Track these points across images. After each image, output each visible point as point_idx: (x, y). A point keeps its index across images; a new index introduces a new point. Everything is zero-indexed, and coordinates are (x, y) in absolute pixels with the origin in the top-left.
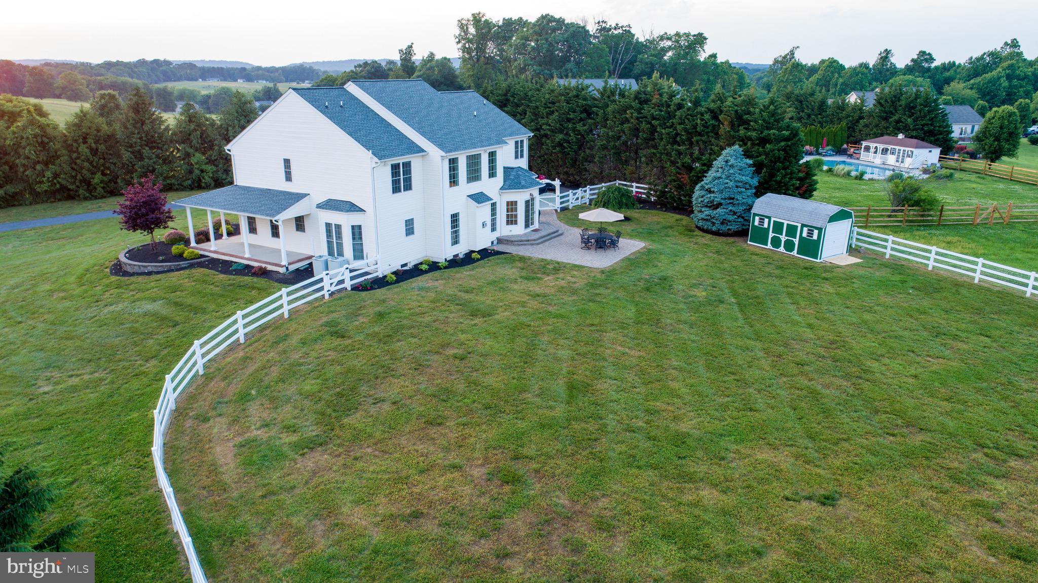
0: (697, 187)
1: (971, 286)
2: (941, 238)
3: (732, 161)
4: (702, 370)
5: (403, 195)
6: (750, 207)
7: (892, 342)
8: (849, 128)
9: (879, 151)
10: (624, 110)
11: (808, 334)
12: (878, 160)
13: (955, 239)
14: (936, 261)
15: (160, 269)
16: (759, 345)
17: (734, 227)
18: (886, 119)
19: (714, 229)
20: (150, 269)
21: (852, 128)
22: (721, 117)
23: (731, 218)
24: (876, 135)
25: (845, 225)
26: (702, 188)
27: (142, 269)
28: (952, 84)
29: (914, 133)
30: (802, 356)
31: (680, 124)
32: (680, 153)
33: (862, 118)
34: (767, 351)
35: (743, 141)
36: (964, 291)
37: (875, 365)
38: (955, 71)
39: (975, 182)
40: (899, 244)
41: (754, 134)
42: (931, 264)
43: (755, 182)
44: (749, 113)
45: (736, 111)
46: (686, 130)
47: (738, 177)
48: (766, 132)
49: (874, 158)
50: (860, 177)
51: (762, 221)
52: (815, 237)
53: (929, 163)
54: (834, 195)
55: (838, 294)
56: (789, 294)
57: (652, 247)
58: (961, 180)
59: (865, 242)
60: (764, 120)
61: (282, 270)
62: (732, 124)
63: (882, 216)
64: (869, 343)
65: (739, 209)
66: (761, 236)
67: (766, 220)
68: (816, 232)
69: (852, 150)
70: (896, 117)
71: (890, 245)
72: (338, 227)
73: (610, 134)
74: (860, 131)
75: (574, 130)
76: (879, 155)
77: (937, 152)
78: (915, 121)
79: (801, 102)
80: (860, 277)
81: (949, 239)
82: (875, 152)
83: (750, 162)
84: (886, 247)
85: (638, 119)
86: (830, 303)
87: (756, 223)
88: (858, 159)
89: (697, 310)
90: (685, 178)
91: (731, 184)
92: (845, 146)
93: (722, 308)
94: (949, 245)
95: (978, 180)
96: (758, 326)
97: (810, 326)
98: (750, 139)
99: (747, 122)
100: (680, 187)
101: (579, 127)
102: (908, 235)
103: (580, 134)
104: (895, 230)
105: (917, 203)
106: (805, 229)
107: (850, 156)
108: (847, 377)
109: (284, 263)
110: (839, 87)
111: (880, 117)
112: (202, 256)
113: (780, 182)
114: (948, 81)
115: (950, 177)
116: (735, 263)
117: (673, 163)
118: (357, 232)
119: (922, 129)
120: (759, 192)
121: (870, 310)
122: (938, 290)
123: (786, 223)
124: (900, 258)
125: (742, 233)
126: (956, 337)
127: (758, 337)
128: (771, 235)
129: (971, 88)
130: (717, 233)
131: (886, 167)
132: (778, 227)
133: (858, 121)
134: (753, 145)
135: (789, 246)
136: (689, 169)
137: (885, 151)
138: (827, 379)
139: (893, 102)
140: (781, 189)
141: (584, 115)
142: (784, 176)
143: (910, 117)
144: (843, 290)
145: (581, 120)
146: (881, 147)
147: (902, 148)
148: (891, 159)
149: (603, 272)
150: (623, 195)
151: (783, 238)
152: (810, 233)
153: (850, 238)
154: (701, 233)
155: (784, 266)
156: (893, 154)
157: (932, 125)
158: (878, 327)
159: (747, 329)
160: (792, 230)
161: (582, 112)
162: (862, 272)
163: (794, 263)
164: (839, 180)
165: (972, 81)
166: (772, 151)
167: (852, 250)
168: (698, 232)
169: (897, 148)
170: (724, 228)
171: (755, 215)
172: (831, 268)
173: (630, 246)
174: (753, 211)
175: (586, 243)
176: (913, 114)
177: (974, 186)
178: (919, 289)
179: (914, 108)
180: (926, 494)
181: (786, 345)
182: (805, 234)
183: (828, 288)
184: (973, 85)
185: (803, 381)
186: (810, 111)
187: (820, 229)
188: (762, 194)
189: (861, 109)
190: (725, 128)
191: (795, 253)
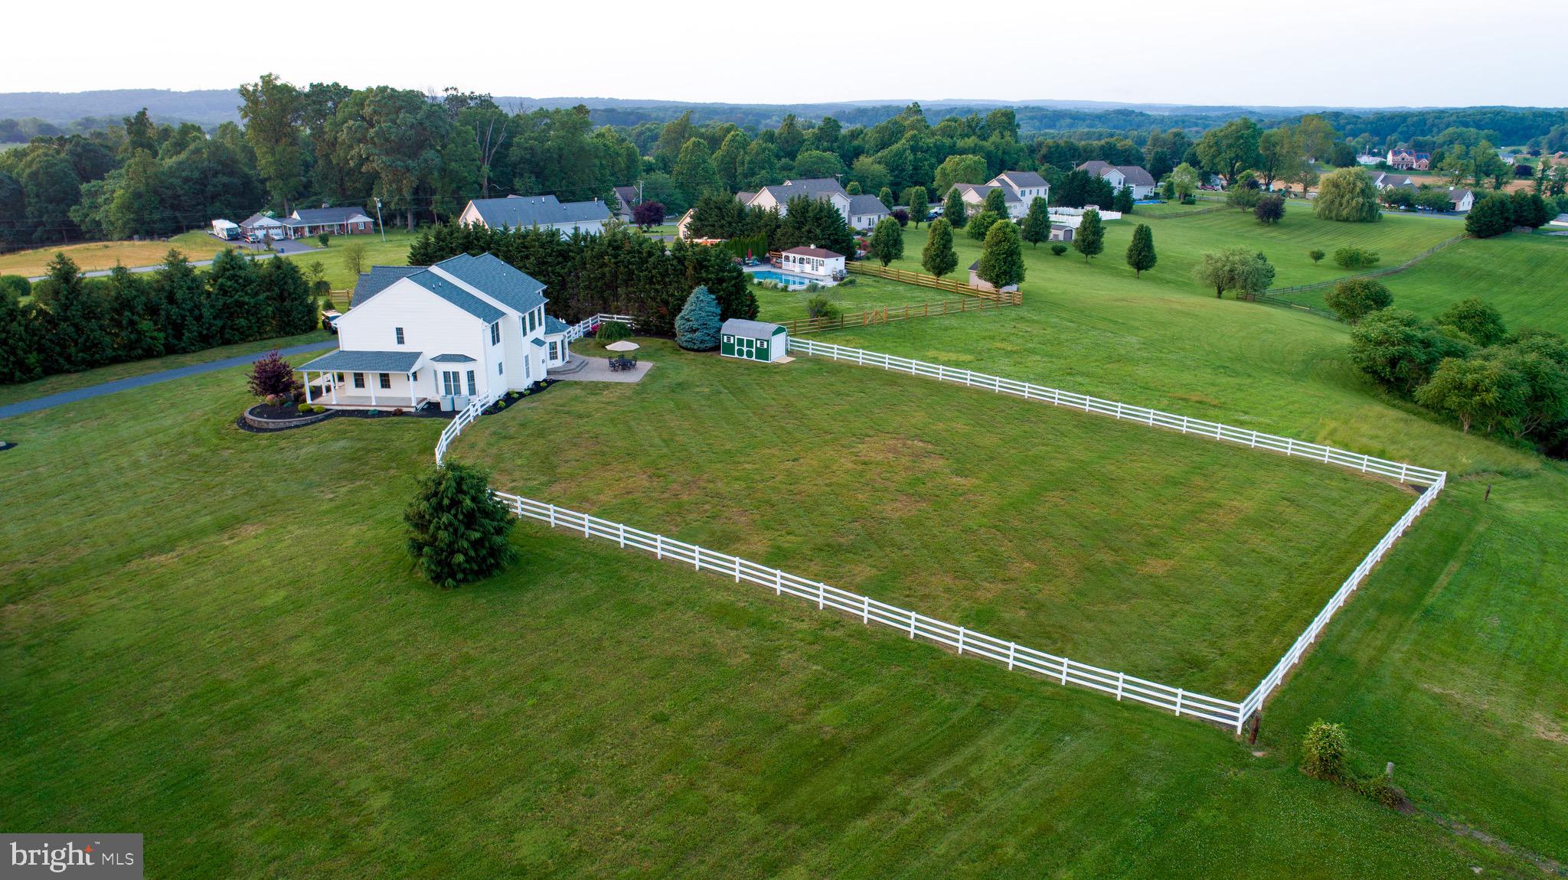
0: (678, 318)
1: (857, 367)
2: (843, 338)
3: (702, 298)
4: (725, 426)
5: (497, 345)
6: (719, 330)
7: (817, 402)
8: (769, 236)
9: (797, 261)
10: (601, 255)
11: (773, 403)
12: (797, 268)
13: (851, 338)
14: (838, 354)
15: (304, 422)
16: (750, 411)
17: (710, 345)
18: (799, 228)
19: (696, 347)
20: (295, 423)
21: (772, 234)
22: (686, 263)
23: (707, 338)
24: (794, 245)
25: (783, 336)
26: (682, 318)
27: (288, 425)
28: (861, 158)
29: (823, 242)
30: (773, 413)
31: (654, 268)
32: (656, 290)
33: (778, 227)
34: (754, 413)
35: (706, 281)
36: (853, 370)
37: (809, 412)
38: (863, 139)
39: (872, 286)
40: (817, 345)
41: (713, 276)
42: (836, 356)
43: (718, 311)
44: (706, 260)
45: (697, 259)
46: (660, 273)
47: (708, 309)
48: (721, 274)
49: (794, 267)
50: (785, 289)
51: (729, 339)
52: (765, 347)
53: (838, 270)
54: (768, 309)
55: (785, 380)
56: (757, 384)
57: (659, 364)
58: (862, 285)
59: (795, 346)
60: (718, 265)
61: (413, 410)
62: (695, 268)
63: (804, 326)
64: (805, 403)
65: (712, 332)
66: (729, 349)
67: (732, 338)
68: (765, 343)
69: (774, 260)
70: (806, 228)
71: (811, 346)
72: (456, 375)
73: (592, 276)
74: (779, 240)
75: (553, 272)
76: (797, 263)
77: (842, 259)
78: (822, 231)
79: (720, 209)
80: (795, 370)
81: (848, 338)
82: (794, 261)
83: (714, 297)
84: (808, 348)
85: (616, 263)
86: (781, 385)
87: (725, 341)
88: (781, 268)
89: (708, 400)
90: (664, 310)
91: (704, 314)
92: (768, 255)
93: (722, 396)
94: (848, 343)
95: (874, 284)
96: (746, 402)
97: (773, 399)
98: (710, 279)
99: (707, 267)
100: (662, 317)
101: (558, 269)
102: (822, 338)
103: (561, 276)
104: (813, 335)
105: (826, 314)
106: (758, 342)
107: (774, 266)
108: (796, 419)
109: (413, 405)
110: (746, 166)
111: (794, 227)
112: (327, 410)
113: (736, 309)
114: (858, 152)
115: (852, 282)
116: (719, 369)
117: (654, 299)
118: (471, 375)
119: (829, 239)
120: (723, 319)
121: (804, 387)
122: (840, 372)
123: (745, 339)
124: (818, 355)
125: (716, 349)
126: (848, 395)
127: (748, 408)
128: (736, 348)
129: (879, 163)
130: (698, 350)
131: (803, 275)
132: (740, 342)
133: (775, 230)
134: (713, 284)
135: (750, 354)
136: (666, 303)
137: (801, 261)
138: (787, 421)
139: (803, 213)
140: (737, 315)
141: (560, 259)
142: (737, 306)
143: (818, 227)
144: (787, 378)
145: (559, 263)
146: (798, 257)
147: (815, 258)
148: (808, 268)
149: (638, 385)
150: (621, 328)
151: (745, 349)
152: (762, 344)
153: (786, 344)
154: (685, 351)
155: (749, 367)
156: (808, 263)
157: (836, 234)
158: (809, 395)
159: (740, 405)
160: (750, 343)
161: (558, 256)
162: (796, 366)
163: (755, 365)
164: (769, 293)
165: (879, 154)
166: (727, 287)
167: (789, 353)
168: (683, 351)
169: (811, 258)
170: (703, 346)
171: (724, 335)
172: (778, 365)
173: (644, 366)
174: (722, 332)
175: (614, 367)
176: (820, 224)
177: (871, 290)
178: (829, 373)
179: (820, 219)
180: (832, 453)
181: (763, 409)
182: (758, 346)
183: (778, 377)
184: (881, 158)
185: (776, 423)
186: (730, 219)
187: (768, 341)
188: (727, 319)
189: (776, 218)
190: (690, 271)
191: (754, 358)
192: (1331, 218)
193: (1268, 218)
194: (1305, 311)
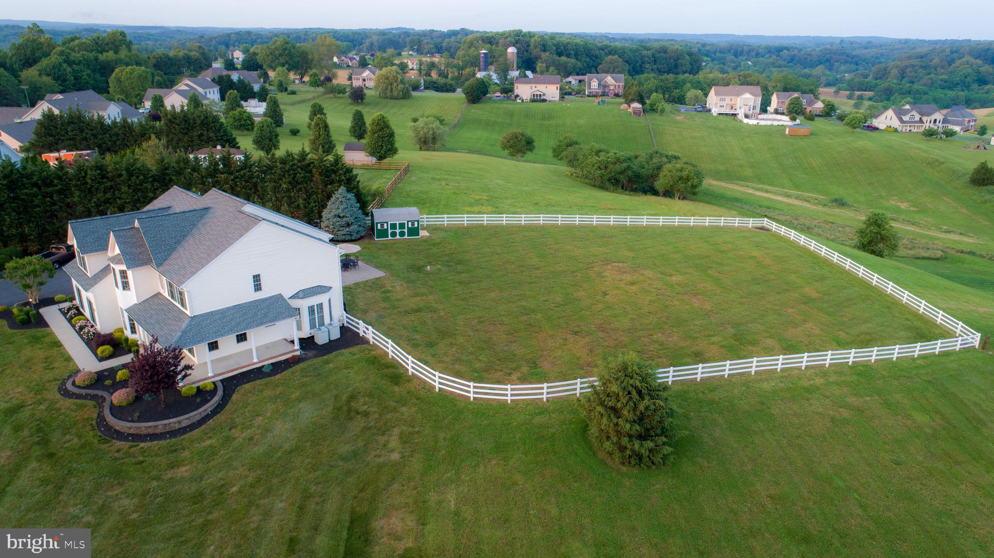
19: (353, 238)
43: (359, 205)
51: (382, 225)
52: (416, 225)
66: (383, 233)
67: (385, 224)
68: (416, 223)
87: (379, 227)
90: (300, 214)
106: (410, 223)
118: (330, 304)
123: (398, 223)
125: (371, 236)
128: (390, 231)
130: (354, 241)
132: (393, 226)
135: (402, 234)
151: (398, 231)
152: (413, 224)
155: (402, 244)
160: (402, 226)
163: (407, 242)
170: (358, 236)
171: (377, 223)
174: (375, 222)
182: (410, 226)
187: (418, 221)
191: (406, 237)
192: (387, 98)
193: (358, 100)
194: (466, 152)
